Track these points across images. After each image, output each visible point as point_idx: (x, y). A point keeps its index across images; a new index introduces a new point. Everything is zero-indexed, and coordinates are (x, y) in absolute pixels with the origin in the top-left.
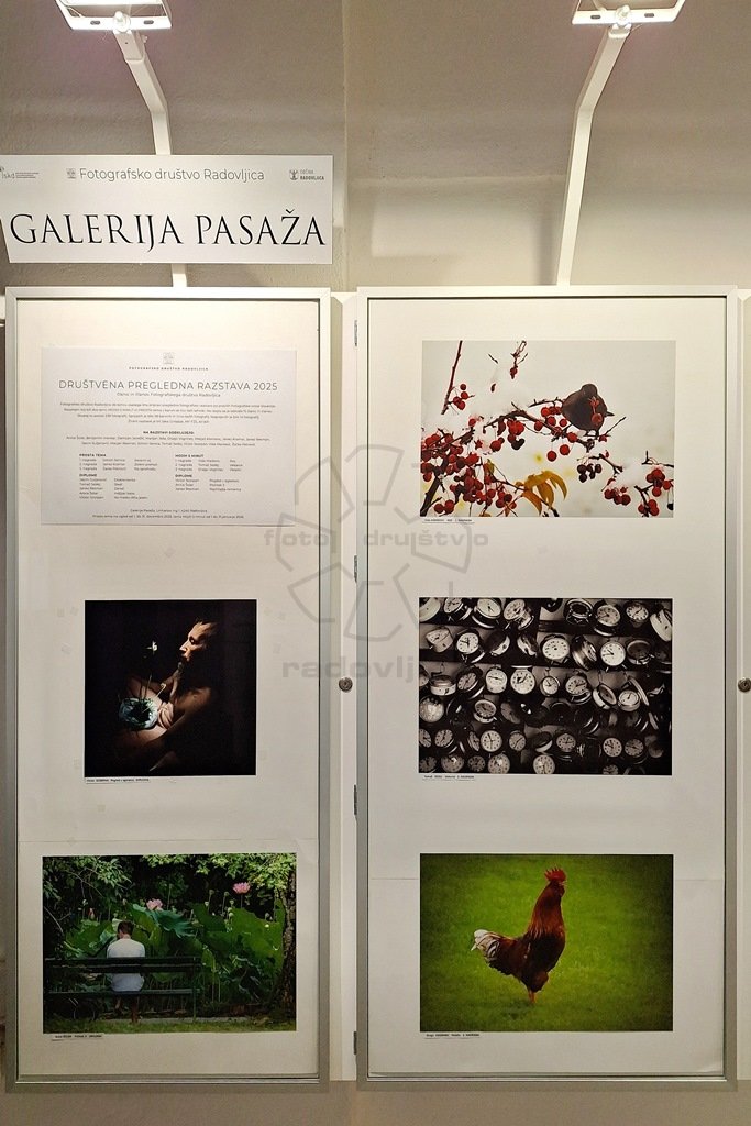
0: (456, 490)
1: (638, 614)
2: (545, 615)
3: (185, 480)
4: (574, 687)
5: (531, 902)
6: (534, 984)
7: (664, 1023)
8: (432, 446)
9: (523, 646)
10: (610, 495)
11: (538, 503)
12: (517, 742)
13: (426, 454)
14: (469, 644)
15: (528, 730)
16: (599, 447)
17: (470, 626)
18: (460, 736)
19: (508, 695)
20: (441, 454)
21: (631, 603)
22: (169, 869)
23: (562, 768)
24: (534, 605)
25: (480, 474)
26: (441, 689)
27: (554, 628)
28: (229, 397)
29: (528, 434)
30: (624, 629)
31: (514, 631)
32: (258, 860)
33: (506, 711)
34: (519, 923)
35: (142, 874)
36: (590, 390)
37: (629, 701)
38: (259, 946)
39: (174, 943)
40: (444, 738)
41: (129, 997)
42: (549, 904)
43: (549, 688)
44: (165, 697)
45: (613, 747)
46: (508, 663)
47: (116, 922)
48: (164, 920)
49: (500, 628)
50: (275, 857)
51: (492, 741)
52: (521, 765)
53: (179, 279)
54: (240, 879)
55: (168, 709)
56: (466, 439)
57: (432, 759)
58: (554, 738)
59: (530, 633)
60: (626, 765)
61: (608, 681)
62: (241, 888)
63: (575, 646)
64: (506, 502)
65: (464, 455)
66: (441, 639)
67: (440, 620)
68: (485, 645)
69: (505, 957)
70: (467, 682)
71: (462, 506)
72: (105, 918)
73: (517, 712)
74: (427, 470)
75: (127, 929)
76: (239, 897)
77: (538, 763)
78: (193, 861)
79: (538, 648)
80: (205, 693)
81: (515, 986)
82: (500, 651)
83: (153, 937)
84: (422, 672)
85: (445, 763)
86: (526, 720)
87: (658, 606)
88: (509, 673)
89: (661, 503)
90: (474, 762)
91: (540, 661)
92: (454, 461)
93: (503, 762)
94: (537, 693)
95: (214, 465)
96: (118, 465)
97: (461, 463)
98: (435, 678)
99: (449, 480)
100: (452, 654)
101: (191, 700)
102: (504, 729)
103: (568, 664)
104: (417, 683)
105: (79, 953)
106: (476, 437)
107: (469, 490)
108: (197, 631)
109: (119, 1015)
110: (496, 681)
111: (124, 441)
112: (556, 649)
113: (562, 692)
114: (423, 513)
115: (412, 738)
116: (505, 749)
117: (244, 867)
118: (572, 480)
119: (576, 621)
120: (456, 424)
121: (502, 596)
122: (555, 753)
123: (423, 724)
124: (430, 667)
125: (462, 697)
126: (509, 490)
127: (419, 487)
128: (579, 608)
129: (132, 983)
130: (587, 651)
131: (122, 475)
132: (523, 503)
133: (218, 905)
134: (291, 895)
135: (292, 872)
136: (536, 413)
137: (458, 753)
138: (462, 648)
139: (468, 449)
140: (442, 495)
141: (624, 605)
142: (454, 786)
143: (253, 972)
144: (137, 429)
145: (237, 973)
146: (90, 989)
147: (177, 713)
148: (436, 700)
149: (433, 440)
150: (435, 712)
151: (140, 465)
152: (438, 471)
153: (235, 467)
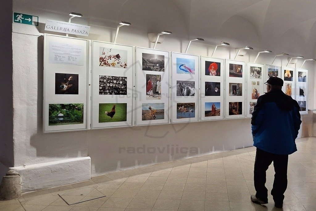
0: (104, 64)
1: (123, 78)
2: (114, 78)
3: (69, 59)
4: (116, 86)
6: (112, 117)
7: (126, 120)
10: (121, 66)
13: (100, 59)
14: (105, 81)
15: (112, 90)
16: (119, 61)
17: (105, 79)
18: (104, 91)
19: (110, 86)
20: (102, 59)
22: (66, 105)
23: (115, 94)
24: (112, 77)
25: (106, 62)
26: (102, 85)
28: (75, 50)
29: (112, 58)
30: (122, 80)
31: (110, 80)
32: (79, 104)
33: (109, 88)
35: (63, 106)
37: (123, 87)
38: (79, 114)
39: (67, 114)
40: (102, 91)
41: (61, 121)
42: (114, 108)
43: (114, 86)
44: (66, 85)
45: (121, 92)
46: (109, 83)
47: (59, 112)
48: (66, 111)
50: (81, 104)
51: (108, 91)
52: (111, 94)
53: (67, 35)
54: (76, 106)
56: (105, 58)
57: (101, 93)
58: (114, 91)
59: (112, 80)
60: (122, 94)
61: (120, 85)
63: (117, 82)
65: (104, 60)
66: (102, 80)
67: (102, 78)
68: (107, 81)
69: (109, 114)
70: (105, 85)
72: (58, 111)
73: (111, 88)
74: (100, 61)
75: (61, 112)
76: (76, 108)
77: (113, 94)
78: (70, 104)
79: (113, 81)
80: (72, 85)
83: (65, 113)
84: (100, 83)
85: (102, 93)
87: (126, 78)
89: (126, 67)
90: (106, 93)
91: (113, 83)
93: (109, 93)
95: (73, 58)
99: (103, 62)
100: (103, 82)
101: (70, 86)
103: (116, 83)
104: (99, 85)
105: (54, 116)
108: (70, 77)
109: (60, 123)
110: (108, 85)
111: (61, 54)
114: (100, 66)
115: (98, 91)
116: (109, 92)
118: (117, 64)
119: (117, 79)
120: (104, 56)
121: (109, 76)
122: (115, 93)
123: (100, 89)
126: (110, 64)
127: (99, 63)
128: (117, 77)
129: (62, 119)
132: (111, 66)
133: (73, 110)
134: (83, 108)
135: (83, 105)
136: (113, 56)
137: (104, 93)
140: (102, 64)
142: (103, 96)
143: (78, 117)
145: (76, 117)
146: (56, 120)
147: (68, 87)
148: (101, 87)
150: (101, 88)
153: (76, 58)
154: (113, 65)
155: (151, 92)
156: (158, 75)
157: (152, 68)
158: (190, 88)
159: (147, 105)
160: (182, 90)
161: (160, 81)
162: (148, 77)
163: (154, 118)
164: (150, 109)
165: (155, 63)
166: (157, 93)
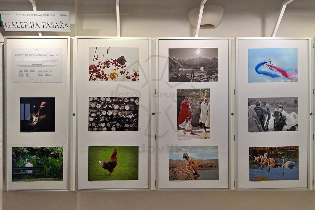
0: (96, 76)
1: (132, 100)
2: (114, 100)
3: (40, 74)
4: (119, 114)
5: (111, 155)
6: (111, 171)
7: (137, 178)
8: (91, 67)
9: (110, 106)
10: (127, 77)
11: (112, 79)
12: (108, 125)
13: (90, 69)
14: (99, 106)
16: (124, 68)
17: (99, 103)
18: (97, 124)
19: (107, 116)
20: (93, 69)
21: (131, 98)
22: (37, 150)
23: (117, 129)
24: (112, 98)
25: (101, 73)
26: (93, 115)
27: (116, 103)
28: (49, 57)
29: (110, 65)
30: (129, 103)
31: (108, 103)
32: (56, 148)
33: (106, 119)
34: (108, 159)
35: (32, 151)
36: (122, 57)
37: (130, 117)
38: (56, 164)
39: (39, 164)
41: (30, 175)
42: (114, 155)
43: (115, 114)
44: (36, 116)
45: (127, 125)
46: (106, 110)
47: (27, 160)
48: (37, 160)
49: (105, 103)
50: (59, 147)
51: (103, 125)
52: (109, 129)
53: (40, 35)
54: (52, 152)
55: (37, 119)
56: (98, 66)
57: (91, 128)
58: (116, 124)
59: (111, 104)
60: (129, 129)
61: (126, 113)
62: (52, 153)
63: (120, 106)
64: (106, 78)
66: (93, 105)
67: (93, 101)
68: (102, 106)
69: (106, 166)
70: (99, 113)
71: (97, 79)
72: (25, 159)
73: (108, 119)
74: (90, 72)
75: (29, 161)
76: (52, 155)
77: (112, 129)
78: (42, 148)
79: (113, 107)
80: (45, 116)
81: (107, 172)
82: (105, 107)
83: (34, 163)
84: (89, 111)
85: (94, 129)
86: (110, 121)
88: (107, 111)
89: (137, 79)
90: (100, 129)
91: (113, 109)
92: (96, 71)
93: (105, 129)
94: (112, 115)
95: (46, 71)
96: (27, 71)
97: (97, 71)
98: (92, 113)
99: (94, 74)
100: (95, 108)
101: (42, 117)
102: (106, 122)
103: (119, 110)
104: (88, 114)
105: (20, 166)
106: (100, 66)
107: (99, 76)
108: (43, 103)
109: (27, 178)
110: (104, 113)
111: (28, 66)
112: (116, 107)
113: (117, 115)
114: (89, 80)
115: (87, 125)
116: (106, 126)
117: (53, 149)
118: (119, 74)
119: (120, 101)
120: (96, 63)
121: (106, 97)
122: (116, 127)
123: (89, 122)
124: (91, 110)
125: (97, 116)
126: (107, 76)
127: (88, 75)
128: (121, 99)
129: (30, 172)
130: (122, 107)
131: (28, 73)
132: (110, 79)
133: (47, 156)
134: (62, 155)
135: (63, 150)
136: (112, 61)
137: (96, 127)
138: (97, 106)
139: (98, 68)
140: (94, 77)
141: (129, 98)
142: (96, 133)
143: (54, 169)
144: (31, 64)
145: (51, 170)
146: (22, 173)
147: (39, 120)
148: (92, 117)
149: (92, 66)
150: (92, 119)
151: (31, 70)
152: (92, 72)
153: (51, 71)
154: (113, 76)
155: (187, 125)
156: (204, 90)
157: (189, 75)
158: (284, 113)
160: (262, 119)
161: (207, 101)
162: (181, 95)
163: (196, 177)
165: (196, 65)
166: (202, 125)
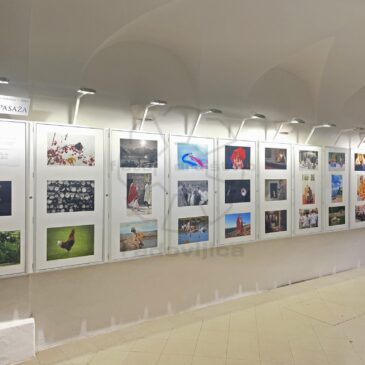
0: (54, 160)
1: (88, 183)
2: (71, 183)
6: (69, 249)
7: (92, 253)
8: (49, 152)
9: (67, 189)
10: (84, 162)
11: (70, 163)
12: (66, 206)
14: (57, 189)
15: (68, 204)
17: (57, 186)
18: (55, 206)
23: (75, 210)
25: (59, 157)
27: (73, 186)
29: (68, 150)
30: (86, 186)
31: (66, 186)
32: (12, 232)
36: (80, 143)
37: (87, 198)
40: (52, 207)
45: (84, 206)
46: (65, 192)
49: (63, 186)
51: (61, 207)
52: (67, 210)
54: (8, 236)
57: (49, 210)
60: (86, 209)
61: (83, 195)
64: (64, 163)
66: (51, 188)
67: (51, 185)
68: (60, 189)
70: (57, 196)
74: (48, 156)
77: (70, 210)
82: (63, 190)
87: (92, 182)
89: (93, 164)
90: (58, 210)
92: (54, 155)
94: (70, 198)
98: (50, 195)
100: (54, 191)
102: (64, 204)
106: (58, 151)
107: (57, 160)
110: (62, 196)
112: (74, 189)
113: (75, 197)
114: (48, 164)
115: (46, 207)
116: (64, 208)
117: (9, 233)
119: (78, 185)
120: (54, 148)
122: (73, 208)
125: (56, 199)
130: (80, 190)
133: (3, 241)
134: (19, 238)
135: (19, 233)
137: (55, 209)
141: (86, 181)
142: (54, 215)
150: (50, 202)
152: (51, 157)
154: (71, 161)
155: (135, 203)
156: (147, 174)
157: (136, 162)
158: (200, 192)
159: (128, 225)
160: (186, 196)
161: (150, 183)
162: (130, 179)
163: (141, 246)
164: (133, 231)
165: (142, 154)
166: (146, 204)
